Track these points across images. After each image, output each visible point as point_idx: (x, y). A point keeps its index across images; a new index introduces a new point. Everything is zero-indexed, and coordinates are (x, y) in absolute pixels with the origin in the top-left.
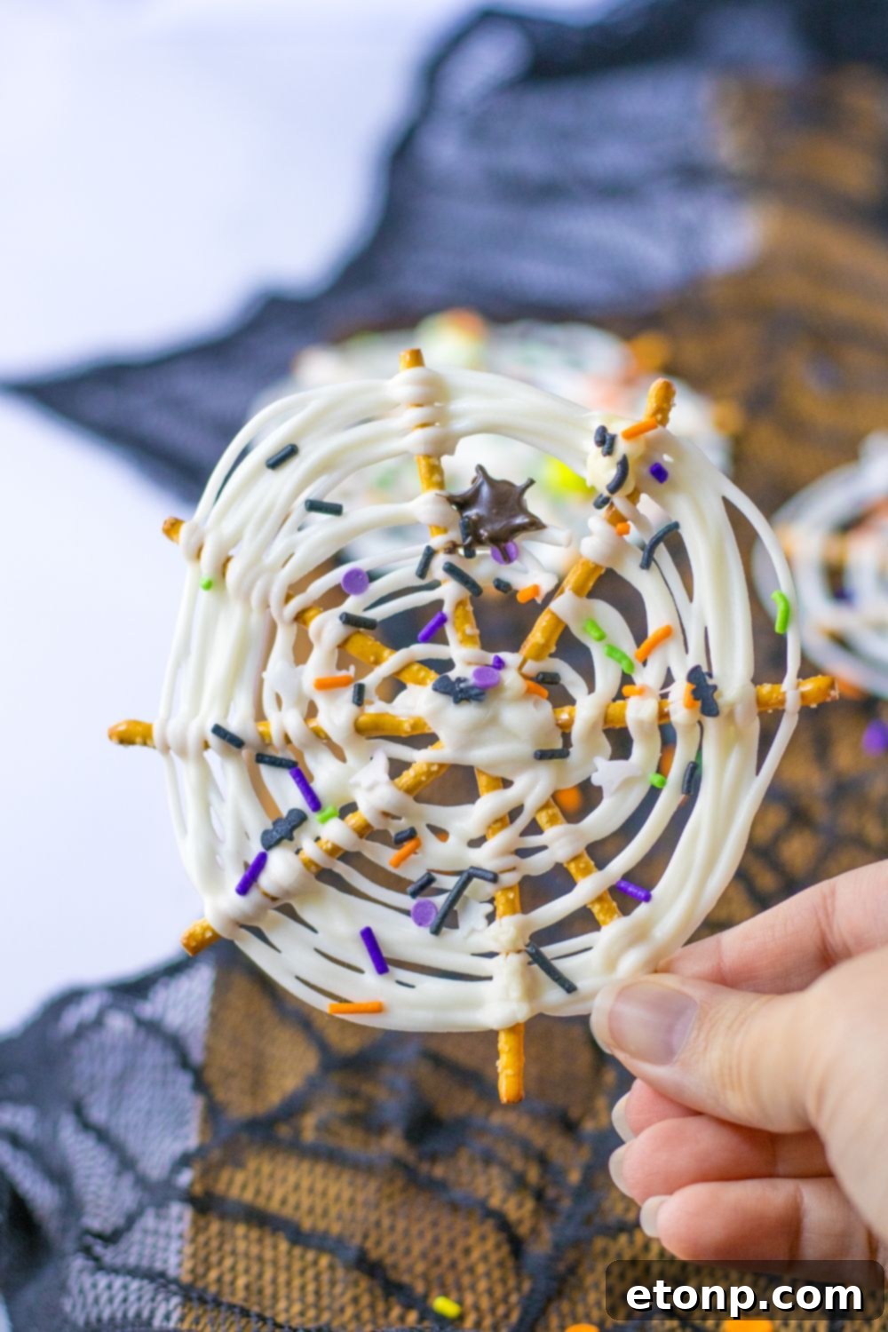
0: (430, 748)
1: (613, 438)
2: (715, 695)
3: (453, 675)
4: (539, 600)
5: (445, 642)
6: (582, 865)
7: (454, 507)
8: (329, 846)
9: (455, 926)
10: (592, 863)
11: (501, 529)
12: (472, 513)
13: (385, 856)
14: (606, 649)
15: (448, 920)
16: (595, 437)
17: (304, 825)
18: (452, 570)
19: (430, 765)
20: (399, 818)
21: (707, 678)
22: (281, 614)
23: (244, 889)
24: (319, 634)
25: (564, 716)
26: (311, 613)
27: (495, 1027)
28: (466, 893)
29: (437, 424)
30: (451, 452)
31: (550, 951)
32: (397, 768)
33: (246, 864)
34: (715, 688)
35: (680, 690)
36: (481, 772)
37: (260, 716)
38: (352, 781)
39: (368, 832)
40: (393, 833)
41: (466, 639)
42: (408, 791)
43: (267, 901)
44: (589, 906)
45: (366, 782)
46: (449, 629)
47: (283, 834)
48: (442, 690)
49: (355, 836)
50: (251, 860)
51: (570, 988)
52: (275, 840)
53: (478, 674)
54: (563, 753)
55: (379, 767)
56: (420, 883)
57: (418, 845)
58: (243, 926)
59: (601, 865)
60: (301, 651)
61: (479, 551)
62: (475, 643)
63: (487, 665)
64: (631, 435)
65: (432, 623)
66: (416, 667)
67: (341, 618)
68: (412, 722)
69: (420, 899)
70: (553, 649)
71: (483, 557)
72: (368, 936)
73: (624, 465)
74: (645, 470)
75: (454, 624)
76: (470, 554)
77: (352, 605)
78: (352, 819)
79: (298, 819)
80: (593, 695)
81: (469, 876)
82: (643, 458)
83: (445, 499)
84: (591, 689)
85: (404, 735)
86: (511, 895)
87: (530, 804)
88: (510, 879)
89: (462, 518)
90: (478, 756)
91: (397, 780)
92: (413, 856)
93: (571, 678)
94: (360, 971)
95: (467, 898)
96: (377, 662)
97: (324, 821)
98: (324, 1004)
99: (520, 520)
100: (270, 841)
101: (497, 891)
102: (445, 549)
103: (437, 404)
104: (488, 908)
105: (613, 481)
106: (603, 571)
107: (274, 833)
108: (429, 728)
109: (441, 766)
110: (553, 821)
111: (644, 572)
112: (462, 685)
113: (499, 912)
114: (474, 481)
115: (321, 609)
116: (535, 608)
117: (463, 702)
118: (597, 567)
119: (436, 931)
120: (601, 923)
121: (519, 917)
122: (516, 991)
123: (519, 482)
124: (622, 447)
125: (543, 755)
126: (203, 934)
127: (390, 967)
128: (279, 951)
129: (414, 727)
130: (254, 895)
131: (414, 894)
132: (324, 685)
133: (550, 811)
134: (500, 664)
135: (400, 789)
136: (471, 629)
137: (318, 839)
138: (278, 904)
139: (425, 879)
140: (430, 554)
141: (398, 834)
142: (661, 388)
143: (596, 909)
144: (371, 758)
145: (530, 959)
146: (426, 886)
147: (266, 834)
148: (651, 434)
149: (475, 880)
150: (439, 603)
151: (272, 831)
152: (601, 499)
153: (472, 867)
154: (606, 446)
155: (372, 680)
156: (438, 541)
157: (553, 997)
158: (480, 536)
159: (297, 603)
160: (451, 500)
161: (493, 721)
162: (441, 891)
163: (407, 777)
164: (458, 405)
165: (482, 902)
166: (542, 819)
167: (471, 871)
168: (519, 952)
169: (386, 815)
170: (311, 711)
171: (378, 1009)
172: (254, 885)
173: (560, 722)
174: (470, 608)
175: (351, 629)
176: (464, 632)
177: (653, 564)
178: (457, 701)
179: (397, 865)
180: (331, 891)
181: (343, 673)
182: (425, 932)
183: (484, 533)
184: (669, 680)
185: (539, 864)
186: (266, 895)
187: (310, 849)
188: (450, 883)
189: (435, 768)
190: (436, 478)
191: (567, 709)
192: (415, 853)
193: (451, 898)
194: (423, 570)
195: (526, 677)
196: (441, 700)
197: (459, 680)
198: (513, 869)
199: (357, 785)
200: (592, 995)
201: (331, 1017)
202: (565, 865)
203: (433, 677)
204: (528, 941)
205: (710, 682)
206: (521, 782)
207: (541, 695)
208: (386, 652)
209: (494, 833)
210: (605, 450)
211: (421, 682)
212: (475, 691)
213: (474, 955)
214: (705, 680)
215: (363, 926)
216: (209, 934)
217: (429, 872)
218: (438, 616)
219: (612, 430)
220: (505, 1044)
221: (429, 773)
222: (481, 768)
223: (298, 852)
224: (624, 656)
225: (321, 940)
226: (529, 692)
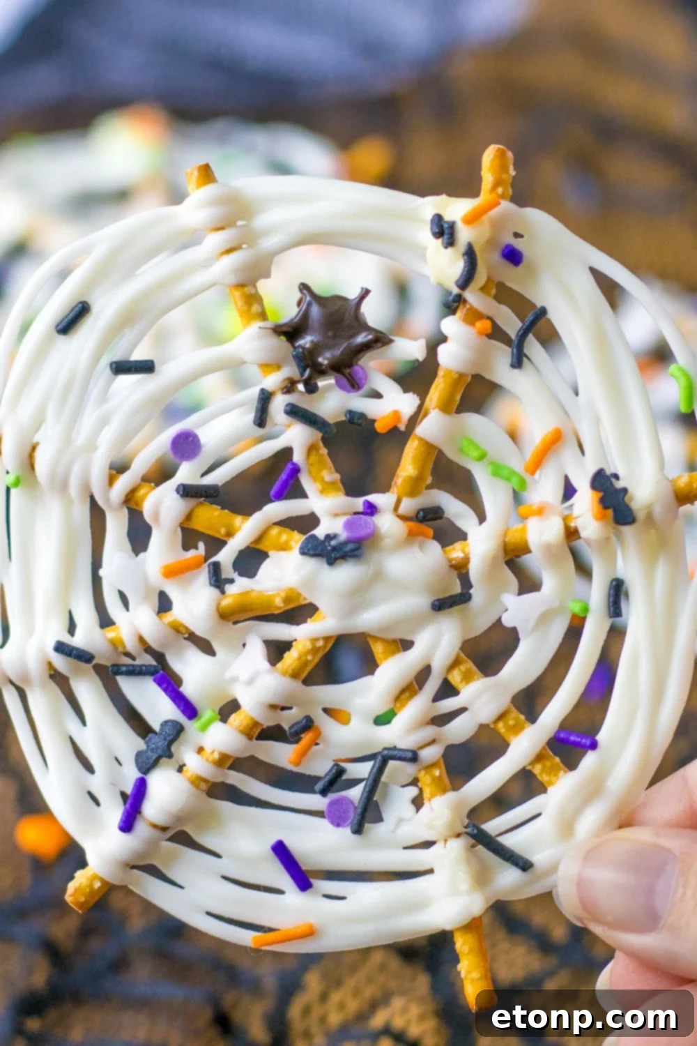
0: (309, 620)
1: (452, 226)
2: (626, 498)
3: (320, 532)
4: (402, 427)
5: (304, 495)
6: (511, 722)
7: (283, 338)
8: (216, 756)
9: (379, 819)
10: (522, 717)
11: (342, 352)
12: (306, 341)
13: (282, 754)
14: (490, 468)
15: (369, 815)
16: (432, 229)
17: (182, 736)
18: (295, 412)
19: (315, 640)
20: (290, 708)
21: (613, 480)
22: (107, 500)
23: (127, 825)
24: (156, 515)
25: (456, 552)
26: (142, 492)
27: (448, 927)
28: (384, 778)
29: (244, 246)
30: (267, 275)
31: (492, 826)
32: (277, 650)
33: (123, 795)
34: (625, 491)
35: (585, 500)
36: (376, 638)
37: (106, 621)
38: (228, 675)
39: (257, 731)
40: (286, 727)
41: (326, 488)
42: (295, 675)
43: (157, 833)
44: (529, 768)
45: (244, 675)
46: (306, 481)
47: (160, 752)
48: (312, 552)
49: (242, 740)
50: (129, 789)
51: (524, 865)
52: (151, 761)
53: (349, 525)
54: (463, 598)
55: (256, 652)
56: (328, 778)
57: (319, 734)
58: (133, 867)
59: (532, 717)
60: (139, 536)
61: (322, 383)
62: (338, 490)
63: (356, 513)
64: (471, 219)
65: (283, 476)
66: (275, 531)
67: (178, 491)
68: (283, 595)
69: (332, 796)
70: (429, 480)
71: (328, 388)
72: (281, 851)
73: (470, 255)
74: (496, 257)
75: (310, 473)
76: (311, 388)
77: (187, 473)
78: (235, 719)
79: (175, 731)
80: (484, 524)
81: (383, 758)
82: (491, 242)
83: (271, 331)
84: (482, 518)
85: (277, 612)
86: (437, 773)
87: (439, 663)
88: (431, 754)
89: (295, 348)
90: (369, 619)
91: (279, 665)
92: (315, 748)
93: (455, 509)
94: (279, 892)
95: (386, 785)
96: (230, 534)
97: (204, 728)
98: (246, 938)
99: (361, 338)
100: (146, 764)
101: (420, 770)
102: (282, 389)
103: (240, 223)
104: (413, 791)
105: (462, 275)
106: (469, 379)
107: (149, 752)
108: (305, 599)
109: (327, 639)
110: (467, 678)
111: (516, 371)
112: (333, 543)
113: (427, 792)
114: (299, 303)
115: (153, 484)
116: (399, 435)
117: (338, 561)
118: (461, 376)
119: (358, 830)
120: (546, 784)
121: (451, 796)
122: (464, 880)
123: (352, 294)
124: (464, 235)
125: (442, 605)
126: (91, 886)
127: (313, 881)
128: (181, 887)
129: (287, 600)
130: (141, 828)
131: (324, 792)
132: (172, 572)
133: (463, 668)
134: (371, 509)
135: (284, 674)
136: (330, 475)
137: (200, 750)
138: (170, 834)
139: (334, 771)
140: (265, 399)
141: (291, 727)
142: (495, 157)
143: (537, 770)
144: (244, 645)
145: (473, 841)
146: (336, 780)
147: (139, 755)
148: (494, 212)
149: (391, 763)
150: (287, 452)
151: (146, 752)
152: (451, 298)
153: (385, 749)
154: (446, 237)
155: (226, 556)
156: (272, 381)
157: (508, 879)
158: (321, 365)
159: (123, 483)
160: (279, 330)
161: (378, 576)
162: (354, 782)
163: (291, 658)
164: (263, 220)
165: (403, 786)
166: (455, 678)
167: (386, 752)
168: (458, 835)
169: (273, 707)
170: (164, 604)
171: (310, 933)
172: (138, 816)
173: (454, 562)
174: (324, 451)
175: (192, 502)
176: (323, 481)
177: (525, 360)
178: (331, 562)
179: (298, 763)
180: (227, 807)
181: (192, 553)
182: (346, 832)
183: (323, 360)
184: (569, 491)
185: (459, 730)
186: (155, 826)
187: (196, 764)
188: (363, 770)
189: (320, 643)
190: (255, 308)
191: (458, 545)
192: (317, 744)
193: (367, 789)
194: (262, 418)
195: (404, 518)
196: (312, 564)
197: (329, 537)
198: (433, 742)
199: (235, 680)
200: (554, 868)
201: (256, 951)
202: (492, 726)
203: (297, 539)
204: (466, 821)
205: (619, 484)
206: (422, 641)
207: (426, 536)
208: (238, 520)
209: (403, 706)
210: (445, 241)
211: (285, 548)
212: (350, 546)
213: (406, 848)
214: (612, 484)
215: (273, 841)
216: (97, 885)
217: (336, 765)
218: (289, 466)
219: (448, 217)
220: (462, 944)
221: (314, 650)
222: (372, 633)
223: (180, 769)
224: (513, 472)
225: (226, 866)
226: (412, 535)
